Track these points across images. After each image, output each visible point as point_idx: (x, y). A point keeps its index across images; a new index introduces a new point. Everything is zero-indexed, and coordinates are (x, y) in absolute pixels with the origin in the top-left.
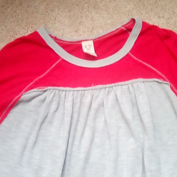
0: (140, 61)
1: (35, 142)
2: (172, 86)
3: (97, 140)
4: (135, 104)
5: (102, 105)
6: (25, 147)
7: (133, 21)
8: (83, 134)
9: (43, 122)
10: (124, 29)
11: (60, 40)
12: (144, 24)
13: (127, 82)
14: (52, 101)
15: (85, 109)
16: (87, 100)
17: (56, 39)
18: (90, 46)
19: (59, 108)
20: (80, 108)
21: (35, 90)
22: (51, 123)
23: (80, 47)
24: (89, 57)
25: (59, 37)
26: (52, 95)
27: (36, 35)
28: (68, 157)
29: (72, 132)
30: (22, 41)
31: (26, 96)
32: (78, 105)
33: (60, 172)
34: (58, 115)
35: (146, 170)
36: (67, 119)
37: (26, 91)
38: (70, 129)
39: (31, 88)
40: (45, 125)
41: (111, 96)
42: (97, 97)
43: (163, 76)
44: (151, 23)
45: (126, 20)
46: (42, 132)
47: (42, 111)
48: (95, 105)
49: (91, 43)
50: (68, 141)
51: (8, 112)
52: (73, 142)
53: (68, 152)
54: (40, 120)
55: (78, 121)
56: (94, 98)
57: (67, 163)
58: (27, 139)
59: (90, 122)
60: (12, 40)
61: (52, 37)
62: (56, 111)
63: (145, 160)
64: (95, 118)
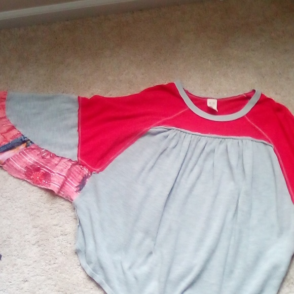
0: (253, 124)
1: (152, 167)
2: (275, 149)
3: (203, 178)
4: (241, 156)
5: (213, 151)
6: (143, 169)
7: (254, 91)
8: (192, 170)
9: (162, 153)
10: (245, 96)
11: (191, 94)
12: (262, 95)
13: (238, 137)
14: (173, 138)
15: (198, 151)
16: (202, 144)
17: (187, 92)
18: (214, 103)
19: (177, 146)
20: (194, 149)
21: (162, 127)
22: (168, 156)
23: (205, 103)
24: (211, 111)
25: (190, 91)
26: (174, 134)
27: (172, 85)
28: (176, 185)
29: (183, 166)
30: (161, 88)
31: (153, 129)
32: (193, 146)
33: (168, 193)
34: (176, 151)
35: (239, 209)
36: (183, 154)
37: (154, 126)
38: (183, 162)
39: (159, 125)
40: (163, 156)
41: (222, 146)
42: (211, 144)
43: (270, 140)
44: (268, 96)
45: (248, 90)
46: (159, 161)
47: (163, 145)
48: (207, 149)
49: (216, 101)
50: (180, 171)
51: (136, 140)
52: (183, 175)
53: (177, 180)
54: (160, 151)
55: (190, 159)
56: (208, 143)
57: (174, 189)
58: (147, 163)
59: (200, 162)
60: (152, 86)
61: (185, 90)
62: (174, 147)
63: (239, 201)
64: (205, 160)
